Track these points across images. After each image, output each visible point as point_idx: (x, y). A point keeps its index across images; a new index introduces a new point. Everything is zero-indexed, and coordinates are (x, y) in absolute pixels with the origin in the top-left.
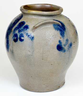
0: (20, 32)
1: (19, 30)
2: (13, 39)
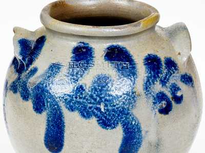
0: (166, 82)
1: (161, 80)
2: (157, 110)
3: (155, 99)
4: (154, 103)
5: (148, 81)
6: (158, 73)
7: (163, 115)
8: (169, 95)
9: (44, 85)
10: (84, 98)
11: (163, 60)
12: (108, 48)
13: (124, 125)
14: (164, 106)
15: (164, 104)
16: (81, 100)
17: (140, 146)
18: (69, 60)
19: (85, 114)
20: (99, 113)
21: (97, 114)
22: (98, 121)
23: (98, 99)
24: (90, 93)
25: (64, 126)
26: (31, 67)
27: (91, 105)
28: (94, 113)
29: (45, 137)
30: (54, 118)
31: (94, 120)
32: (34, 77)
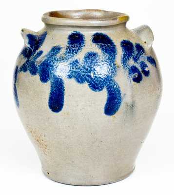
2: (131, 79)
3: (129, 71)
4: (130, 73)
5: (124, 57)
6: (131, 52)
7: (136, 83)
8: (140, 69)
9: (49, 61)
10: (79, 69)
11: (134, 44)
12: (94, 35)
13: (108, 89)
14: (136, 76)
15: (136, 74)
16: (77, 70)
17: (120, 106)
18: (67, 43)
19: (80, 80)
20: (90, 79)
21: (88, 80)
22: (89, 85)
23: (89, 69)
24: (83, 65)
25: (64, 90)
26: (38, 51)
27: (84, 74)
28: (86, 79)
29: (49, 100)
30: (56, 84)
31: (86, 84)
32: (40, 57)
